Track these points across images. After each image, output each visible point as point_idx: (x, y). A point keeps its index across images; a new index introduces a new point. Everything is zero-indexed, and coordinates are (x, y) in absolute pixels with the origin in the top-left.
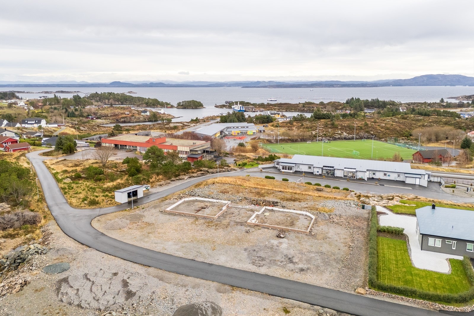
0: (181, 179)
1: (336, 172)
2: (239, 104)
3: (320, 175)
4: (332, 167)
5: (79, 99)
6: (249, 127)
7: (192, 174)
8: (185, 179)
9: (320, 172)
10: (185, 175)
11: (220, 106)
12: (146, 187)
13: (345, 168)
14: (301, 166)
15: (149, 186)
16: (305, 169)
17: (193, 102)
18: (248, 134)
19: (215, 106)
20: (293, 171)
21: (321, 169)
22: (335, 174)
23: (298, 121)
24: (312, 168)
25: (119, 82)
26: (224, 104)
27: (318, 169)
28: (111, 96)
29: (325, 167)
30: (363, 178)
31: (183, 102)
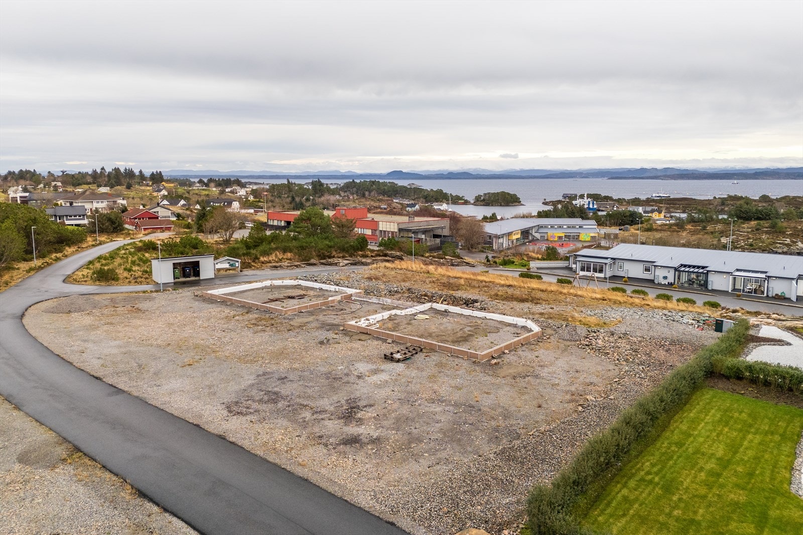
1: (712, 278)
2: (585, 198)
3: (670, 284)
4: (703, 268)
6: (584, 227)
7: (360, 259)
9: (671, 279)
10: (343, 257)
11: (551, 202)
13: (738, 270)
14: (627, 266)
15: (238, 262)
16: (636, 271)
17: (503, 194)
18: (580, 239)
19: (543, 203)
21: (672, 271)
22: (710, 283)
24: (652, 269)
25: (401, 172)
27: (666, 270)
29: (685, 266)
30: (787, 296)
31: (485, 194)
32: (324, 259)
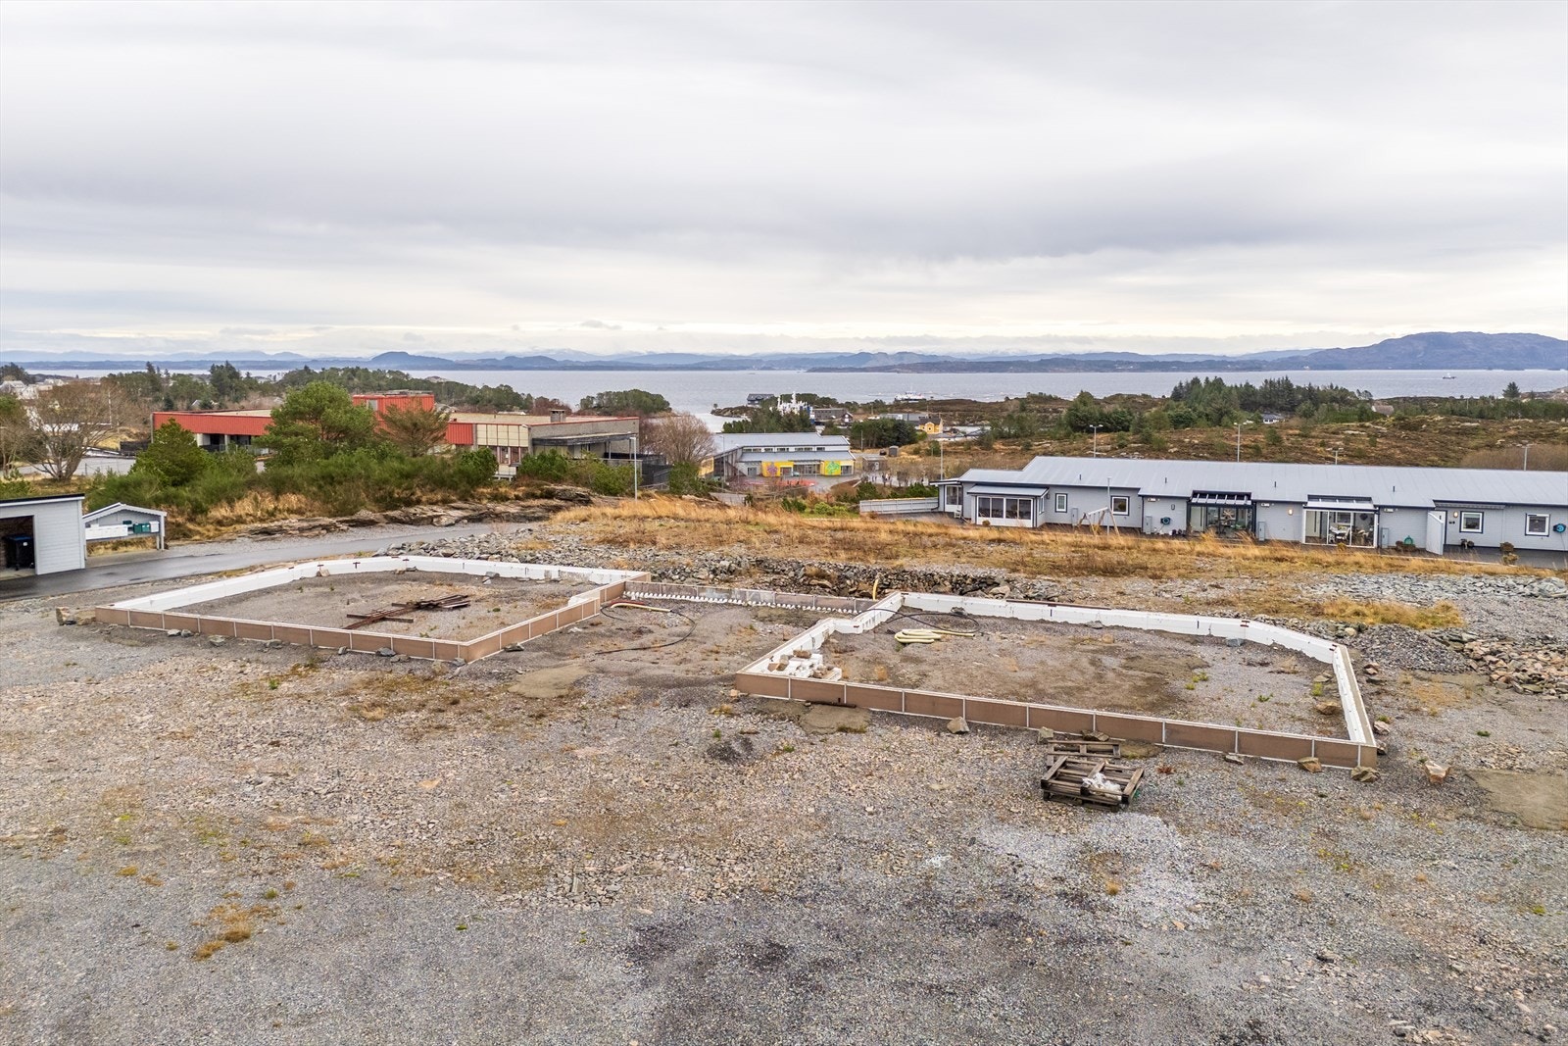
0: (416, 521)
1: (1263, 516)
2: (794, 401)
3: (1178, 535)
4: (1240, 496)
5: (231, 377)
6: (827, 449)
7: (489, 505)
8: (444, 520)
9: (1179, 524)
10: (445, 502)
11: (728, 409)
12: (136, 521)
13: (1311, 498)
14: (1075, 501)
15: (157, 517)
16: (1096, 510)
17: (637, 395)
18: (822, 472)
19: (713, 412)
20: (1035, 520)
21: (1182, 508)
22: (1260, 526)
23: (1011, 440)
24: (1134, 503)
25: (404, 354)
26: (745, 403)
27: (1168, 505)
28: (356, 380)
29: (1203, 495)
30: (1418, 545)
31: (601, 396)
32: (395, 508)
